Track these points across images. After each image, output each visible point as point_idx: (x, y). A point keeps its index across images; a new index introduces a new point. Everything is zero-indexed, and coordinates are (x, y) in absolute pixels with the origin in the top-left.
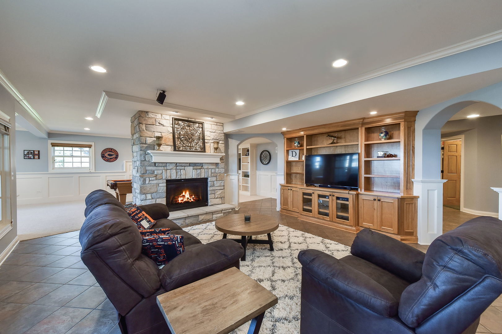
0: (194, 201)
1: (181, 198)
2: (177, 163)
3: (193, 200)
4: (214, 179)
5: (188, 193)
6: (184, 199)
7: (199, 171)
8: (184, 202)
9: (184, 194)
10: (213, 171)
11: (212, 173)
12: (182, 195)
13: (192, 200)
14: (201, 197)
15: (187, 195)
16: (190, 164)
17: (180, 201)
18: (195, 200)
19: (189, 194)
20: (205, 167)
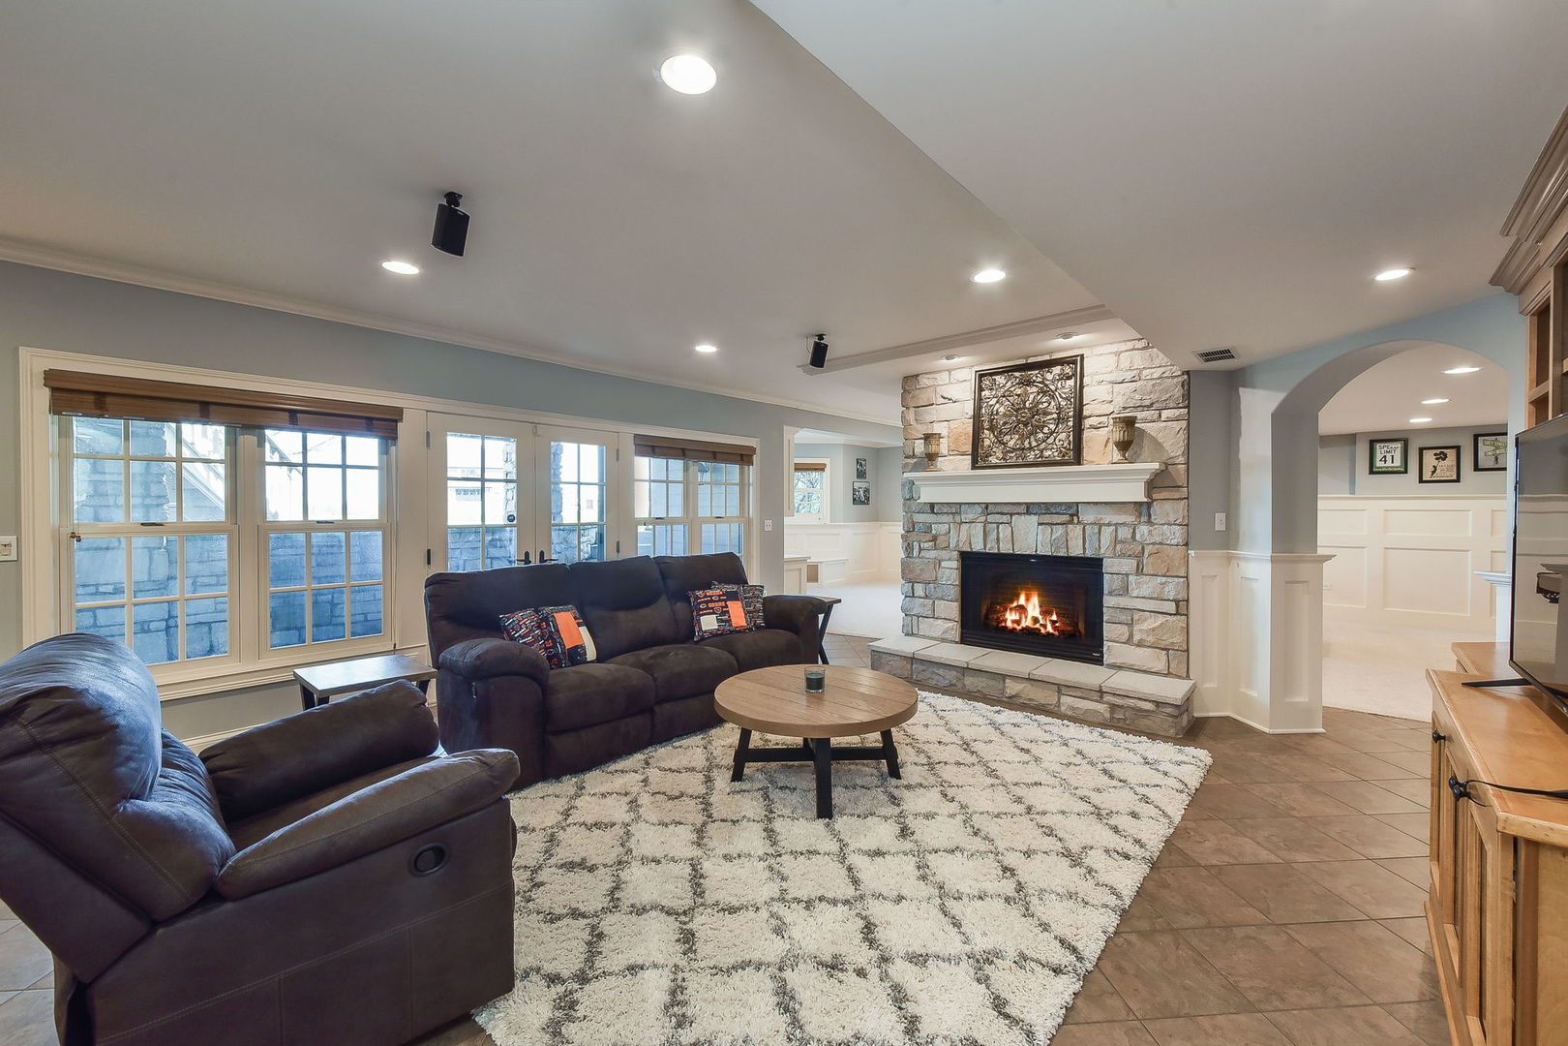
0: (1056, 633)
1: (1014, 613)
2: (987, 505)
3: (1055, 628)
4: (1127, 566)
5: (1035, 600)
6: (1023, 620)
7: (1059, 531)
8: (1023, 629)
9: (1022, 601)
10: (1124, 533)
11: (1116, 541)
12: (1015, 604)
13: (1050, 629)
14: (1081, 626)
15: (1034, 606)
16: (1029, 508)
17: (1009, 624)
18: (1062, 632)
19: (1041, 606)
20: (1088, 516)
